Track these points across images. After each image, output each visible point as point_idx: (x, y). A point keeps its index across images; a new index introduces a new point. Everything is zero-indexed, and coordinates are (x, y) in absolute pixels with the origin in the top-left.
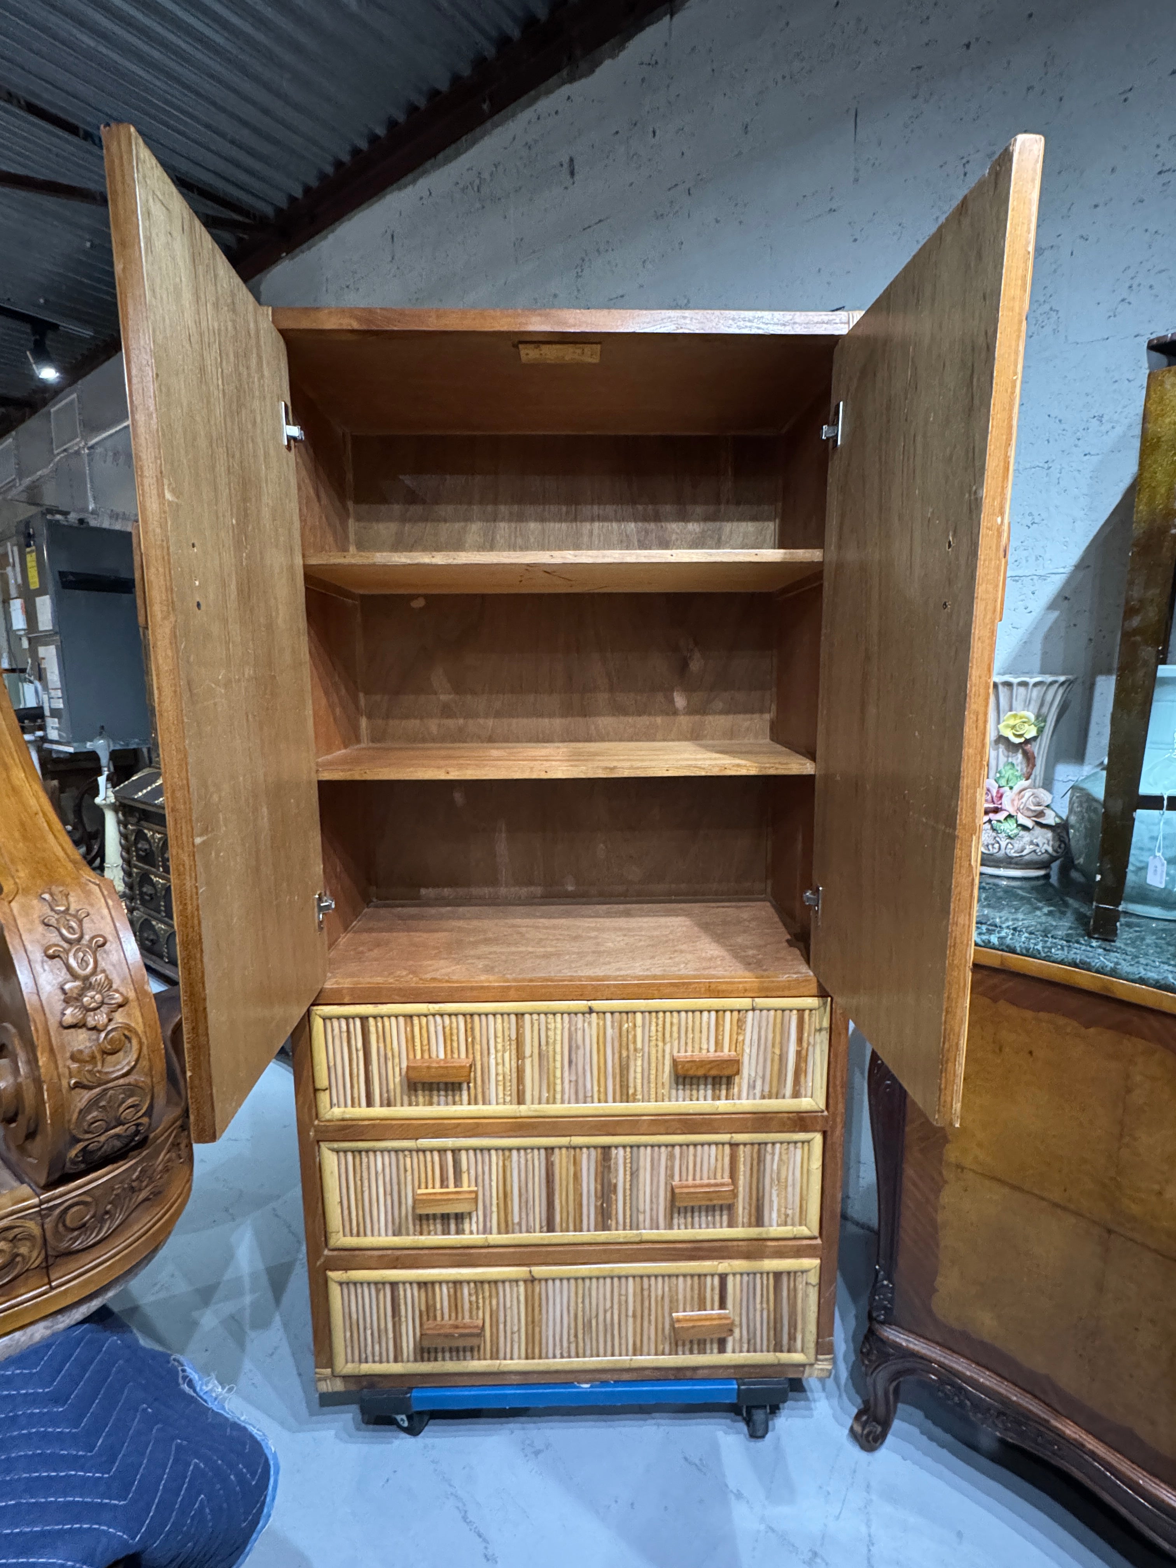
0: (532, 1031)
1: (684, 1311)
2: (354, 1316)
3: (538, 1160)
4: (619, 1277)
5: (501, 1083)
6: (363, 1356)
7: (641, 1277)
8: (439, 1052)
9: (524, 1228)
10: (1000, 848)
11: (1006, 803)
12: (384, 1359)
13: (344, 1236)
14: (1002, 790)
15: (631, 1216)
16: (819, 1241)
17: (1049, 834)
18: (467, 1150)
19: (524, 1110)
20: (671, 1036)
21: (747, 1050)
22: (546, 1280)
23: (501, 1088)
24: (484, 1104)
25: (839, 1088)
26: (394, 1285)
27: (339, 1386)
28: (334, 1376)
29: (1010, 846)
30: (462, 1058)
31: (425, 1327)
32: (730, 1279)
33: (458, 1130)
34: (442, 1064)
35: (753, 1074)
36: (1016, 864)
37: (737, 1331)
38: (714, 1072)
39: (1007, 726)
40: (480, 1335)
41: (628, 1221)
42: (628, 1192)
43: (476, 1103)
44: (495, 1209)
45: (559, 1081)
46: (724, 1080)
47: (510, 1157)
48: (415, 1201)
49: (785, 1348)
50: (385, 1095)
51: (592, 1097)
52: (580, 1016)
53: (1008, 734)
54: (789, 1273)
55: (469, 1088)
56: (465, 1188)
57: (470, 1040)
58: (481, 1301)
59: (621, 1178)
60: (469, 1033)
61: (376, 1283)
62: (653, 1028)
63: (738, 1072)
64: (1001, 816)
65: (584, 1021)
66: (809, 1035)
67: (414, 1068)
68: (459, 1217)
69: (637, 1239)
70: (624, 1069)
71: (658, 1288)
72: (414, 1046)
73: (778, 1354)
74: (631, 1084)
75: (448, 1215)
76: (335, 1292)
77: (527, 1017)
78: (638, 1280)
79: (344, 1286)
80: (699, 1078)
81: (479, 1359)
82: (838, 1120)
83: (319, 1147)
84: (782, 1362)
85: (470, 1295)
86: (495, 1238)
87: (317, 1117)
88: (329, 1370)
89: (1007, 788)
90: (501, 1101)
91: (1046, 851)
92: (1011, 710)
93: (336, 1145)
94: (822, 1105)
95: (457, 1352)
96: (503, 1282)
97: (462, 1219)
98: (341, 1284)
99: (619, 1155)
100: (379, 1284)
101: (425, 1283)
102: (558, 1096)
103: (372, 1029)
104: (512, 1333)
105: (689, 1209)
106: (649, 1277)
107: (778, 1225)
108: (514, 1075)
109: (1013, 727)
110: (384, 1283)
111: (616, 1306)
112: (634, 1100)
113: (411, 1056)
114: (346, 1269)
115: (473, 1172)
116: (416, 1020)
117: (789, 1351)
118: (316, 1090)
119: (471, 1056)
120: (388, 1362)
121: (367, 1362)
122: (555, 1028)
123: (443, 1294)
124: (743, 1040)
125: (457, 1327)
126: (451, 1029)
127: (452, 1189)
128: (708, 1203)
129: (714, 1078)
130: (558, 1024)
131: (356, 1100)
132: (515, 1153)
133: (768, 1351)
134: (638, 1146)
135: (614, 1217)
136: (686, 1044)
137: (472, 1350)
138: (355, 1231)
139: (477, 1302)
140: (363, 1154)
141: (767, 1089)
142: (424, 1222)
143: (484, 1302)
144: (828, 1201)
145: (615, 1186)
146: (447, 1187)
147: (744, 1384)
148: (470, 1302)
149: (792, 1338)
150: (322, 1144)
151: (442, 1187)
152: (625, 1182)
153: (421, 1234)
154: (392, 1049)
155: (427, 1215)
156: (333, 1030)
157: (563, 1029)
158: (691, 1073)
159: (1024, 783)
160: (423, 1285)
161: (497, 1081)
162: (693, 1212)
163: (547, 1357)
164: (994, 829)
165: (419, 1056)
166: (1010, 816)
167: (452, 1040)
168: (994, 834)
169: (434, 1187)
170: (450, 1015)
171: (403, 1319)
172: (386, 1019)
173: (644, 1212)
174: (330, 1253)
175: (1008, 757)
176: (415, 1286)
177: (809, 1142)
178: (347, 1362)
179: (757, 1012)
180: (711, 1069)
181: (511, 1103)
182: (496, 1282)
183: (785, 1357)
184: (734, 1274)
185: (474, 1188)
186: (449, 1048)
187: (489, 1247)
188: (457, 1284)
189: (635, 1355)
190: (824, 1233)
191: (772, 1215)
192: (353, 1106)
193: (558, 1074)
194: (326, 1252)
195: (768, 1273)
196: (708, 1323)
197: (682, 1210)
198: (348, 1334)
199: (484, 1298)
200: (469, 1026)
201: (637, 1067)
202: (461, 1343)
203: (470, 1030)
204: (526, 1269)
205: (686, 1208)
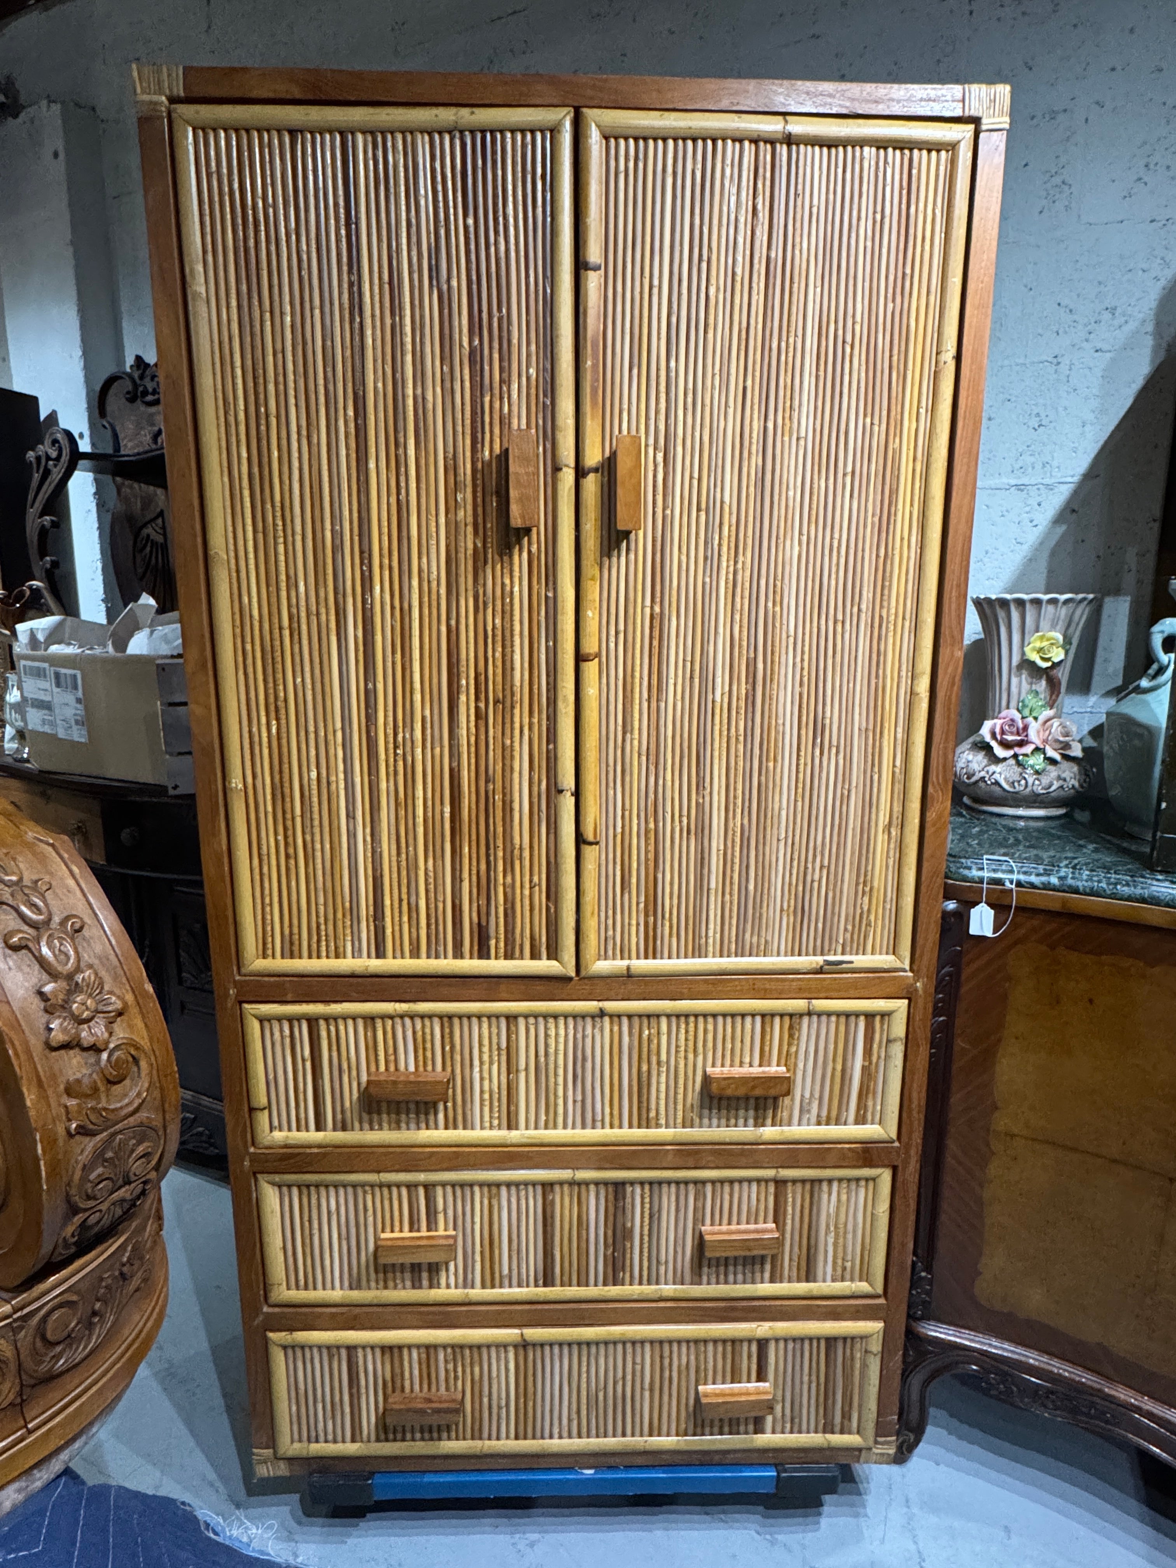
0: (527, 1038)
1: (714, 1383)
2: (301, 1386)
3: (533, 1202)
4: (634, 1343)
5: (487, 1103)
6: (313, 1434)
7: (661, 1342)
8: (408, 1063)
9: (515, 1281)
10: (1026, 786)
11: (1032, 734)
12: (339, 1438)
13: (288, 1289)
14: (1026, 720)
15: (649, 1268)
16: (882, 1301)
17: (1075, 769)
18: (444, 1185)
19: (514, 1136)
20: (704, 1046)
21: (801, 1065)
22: (542, 1345)
23: (487, 1109)
24: (465, 1128)
25: (915, 1114)
26: (351, 1349)
27: (283, 1470)
28: (277, 1458)
29: (1037, 782)
30: (438, 1072)
31: (390, 1400)
32: (772, 1346)
33: (433, 1159)
34: (412, 1078)
35: (807, 1095)
36: (1042, 802)
37: (778, 1408)
38: (758, 1092)
39: (1034, 649)
40: (459, 1410)
41: (645, 1273)
42: (646, 1238)
43: (455, 1127)
44: (478, 1257)
45: (561, 1102)
46: (770, 1101)
47: (499, 1195)
48: (377, 1248)
49: (837, 1428)
50: (339, 1117)
51: (603, 1120)
52: (589, 1021)
53: (1034, 657)
54: (845, 1339)
55: (446, 1108)
56: (441, 1232)
57: (448, 1048)
58: (460, 1369)
59: (637, 1221)
60: (447, 1040)
61: (329, 1348)
62: (682, 1036)
63: (788, 1093)
64: (1028, 749)
65: (594, 1027)
66: (880, 1047)
67: (378, 1083)
68: (434, 1269)
69: (657, 1296)
70: (642, 1086)
71: (682, 1357)
72: (376, 1055)
73: (829, 1436)
74: (653, 1106)
75: (419, 1265)
76: (279, 1359)
77: (521, 1021)
78: (657, 1346)
79: (290, 1352)
80: (738, 1099)
81: (457, 1439)
82: (913, 1152)
83: (256, 1180)
84: (833, 1444)
85: (446, 1361)
86: (477, 1293)
87: (253, 1144)
88: (271, 1451)
89: (1030, 719)
90: (487, 1125)
91: (1073, 786)
92: (1037, 631)
93: (277, 1178)
94: (894, 1135)
95: (433, 1432)
96: (488, 1347)
97: (438, 1271)
98: (285, 1348)
99: (637, 1198)
100: (331, 1349)
101: (391, 1348)
102: (560, 1120)
103: (324, 1034)
104: (499, 1408)
105: (722, 1262)
106: (670, 1342)
107: (833, 1281)
108: (504, 1093)
109: (1040, 650)
110: (338, 1347)
111: (629, 1377)
112: (658, 1126)
113: (373, 1068)
114: (291, 1330)
115: (450, 1213)
116: (379, 1024)
117: (842, 1432)
118: (252, 1110)
119: (449, 1069)
120: (344, 1441)
121: (317, 1441)
122: (557, 1035)
123: (412, 1365)
124: (797, 1052)
125: (429, 1401)
126: (424, 1033)
127: (424, 1233)
128: (748, 1253)
129: (757, 1099)
130: (560, 1032)
131: (303, 1122)
132: (504, 1190)
133: (816, 1432)
134: (660, 1183)
135: (628, 1269)
136: (723, 1056)
137: (448, 1429)
138: (302, 1283)
139: (455, 1371)
140: (312, 1189)
141: (824, 1113)
142: (390, 1275)
143: (464, 1372)
144: (895, 1253)
145: (632, 1230)
146: (419, 1230)
147: (785, 1471)
148: (447, 1371)
149: (846, 1416)
150: (259, 1176)
151: (411, 1231)
152: (642, 1227)
153: (386, 1287)
154: (348, 1059)
155: (394, 1265)
156: (272, 1035)
157: (566, 1035)
158: (729, 1092)
159: (1049, 713)
160: (390, 1350)
161: (482, 1100)
162: (726, 1266)
163: (543, 1438)
164: (1019, 764)
165: (382, 1068)
166: (1037, 749)
167: (424, 1049)
168: (1020, 770)
169: (401, 1231)
170: (422, 1017)
171: (363, 1390)
172: (341, 1023)
173: (666, 1262)
174: (270, 1310)
175: (1031, 684)
176: (378, 1352)
177: (874, 1179)
178: (292, 1442)
179: (815, 1018)
180: (754, 1088)
181: (500, 1127)
182: (479, 1347)
183: (837, 1439)
184: (777, 1340)
185: (454, 1233)
186: (421, 1058)
187: (470, 1304)
188: (430, 1349)
189: (651, 1435)
190: (890, 1291)
191: (825, 1265)
192: (298, 1130)
193: (560, 1093)
194: (265, 1309)
195: (818, 1339)
196: (743, 1398)
197: (714, 1262)
198: (294, 1408)
199: (463, 1366)
200: (447, 1030)
201: (660, 1085)
202: (435, 1420)
203: (447, 1037)
204: (517, 1331)
205: (718, 1259)
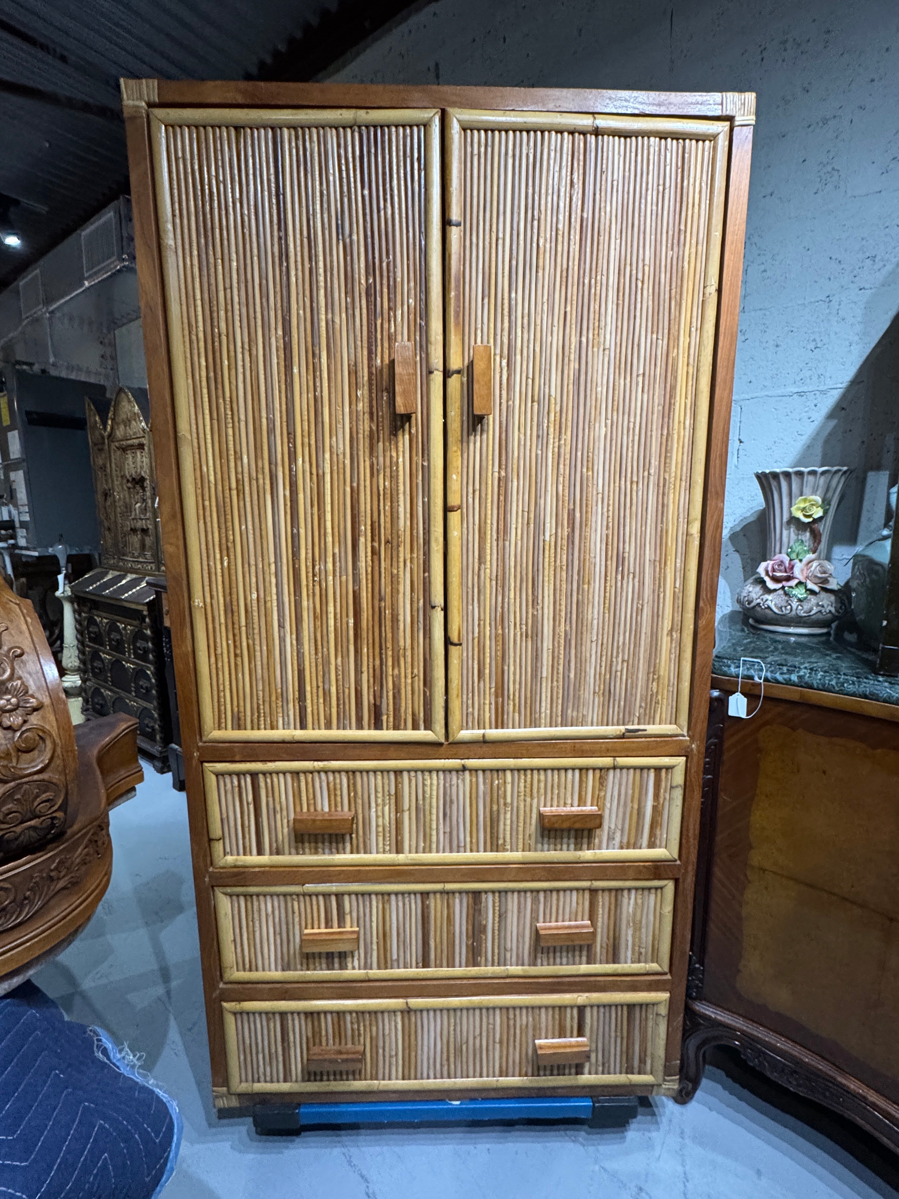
0: (410, 787)
1: (546, 1038)
2: (247, 1042)
3: (415, 905)
4: (488, 1009)
5: (381, 834)
6: (256, 1076)
7: (507, 1009)
8: (324, 806)
9: (401, 965)
10: (791, 610)
11: (797, 572)
12: (275, 1079)
13: (238, 970)
14: (793, 562)
15: (499, 954)
16: (668, 977)
17: (833, 598)
18: (350, 894)
19: (401, 858)
20: (538, 792)
21: (608, 805)
22: (421, 1011)
23: (381, 839)
24: (365, 852)
25: (691, 840)
26: (283, 1015)
27: (234, 1103)
28: (230, 1093)
29: (800, 607)
30: (346, 812)
31: (311, 1052)
32: (588, 1011)
33: (342, 876)
34: (327, 817)
35: (613, 827)
36: (805, 623)
37: (593, 1056)
38: (577, 826)
39: (798, 509)
40: (362, 1059)
41: (496, 958)
42: (496, 932)
43: (358, 852)
44: (375, 947)
45: (434, 833)
46: (586, 833)
47: (389, 901)
48: (302, 940)
49: (636, 1070)
50: (274, 845)
51: (465, 846)
52: (454, 773)
53: (799, 515)
54: (641, 1005)
55: (351, 838)
56: (348, 929)
57: (352, 794)
58: (362, 1028)
59: (490, 919)
60: (352, 788)
61: (267, 1013)
62: (522, 785)
63: (600, 826)
64: (793, 583)
65: (458, 779)
66: (665, 792)
67: (301, 821)
68: (343, 956)
69: (504, 975)
70: (494, 821)
71: (523, 1019)
72: (301, 800)
73: (630, 1076)
74: (501, 836)
75: (332, 953)
76: (230, 1021)
77: (405, 774)
78: (504, 1011)
79: (238, 1016)
80: (562, 830)
81: (360, 1080)
82: (690, 868)
83: (213, 891)
84: (633, 1083)
85: (352, 1023)
86: (375, 973)
87: (212, 864)
88: (225, 1089)
89: (797, 561)
90: (381, 850)
91: (830, 612)
92: (801, 495)
93: (229, 890)
94: (676, 856)
95: (343, 1075)
96: (382, 1012)
97: (345, 958)
98: (235, 1014)
99: (489, 901)
100: (269, 1014)
101: (312, 1013)
102: (434, 846)
103: (262, 784)
104: (391, 1057)
105: (551, 949)
106: (514, 1008)
107: (632, 962)
108: (393, 827)
109: (803, 509)
110: (274, 1013)
111: (484, 1034)
112: (505, 850)
113: (298, 809)
114: (240, 1000)
115: (355, 914)
116: (302, 777)
117: (639, 1073)
118: (210, 840)
119: (353, 809)
120: (278, 1081)
121: (259, 1081)
122: (431, 784)
123: (327, 1025)
124: (605, 796)
125: (340, 1052)
126: (335, 784)
127: (336, 929)
128: (570, 943)
129: (576, 830)
130: (434, 781)
131: (248, 849)
132: (393, 897)
133: (621, 1073)
134: (506, 892)
135: (484, 955)
136: (552, 799)
137: (354, 1073)
138: (247, 966)
139: (359, 1030)
140: (255, 897)
141: (625, 840)
142: (311, 961)
143: (365, 1030)
144: (677, 942)
145: (485, 927)
146: (332, 927)
147: (599, 1102)
148: (353, 1030)
149: (643, 1061)
150: (216, 888)
151: (326, 928)
152: (493, 923)
153: (308, 969)
154: (280, 803)
155: (314, 953)
156: (225, 785)
157: (438, 784)
158: (557, 826)
159: (811, 556)
160: (310, 1015)
161: (377, 832)
162: (555, 952)
163: (422, 1078)
164: (786, 594)
165: (305, 809)
166: (800, 583)
167: (335, 795)
168: (786, 598)
169: (319, 928)
170: (334, 772)
171: (292, 1044)
172: (274, 776)
173: (511, 950)
174: (225, 986)
175: (798, 535)
176: (303, 1017)
177: (661, 888)
178: (241, 1082)
179: (618, 771)
180: (574, 822)
181: (390, 852)
182: (376, 1012)
183: (636, 1078)
184: (592, 1006)
185: (357, 929)
186: (333, 802)
187: (370, 981)
188: (340, 1014)
189: (501, 1076)
190: (674, 969)
191: (627, 951)
192: (245, 854)
193: (434, 826)
194: (221, 985)
195: (622, 1006)
196: (568, 1050)
197: (545, 950)
198: (242, 1057)
199: (364, 1026)
200: (352, 782)
201: (506, 820)
202: (343, 1067)
203: (352, 787)
204: (403, 1001)
205: (549, 948)
